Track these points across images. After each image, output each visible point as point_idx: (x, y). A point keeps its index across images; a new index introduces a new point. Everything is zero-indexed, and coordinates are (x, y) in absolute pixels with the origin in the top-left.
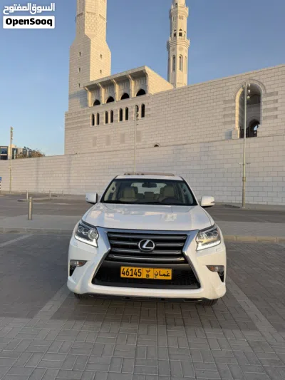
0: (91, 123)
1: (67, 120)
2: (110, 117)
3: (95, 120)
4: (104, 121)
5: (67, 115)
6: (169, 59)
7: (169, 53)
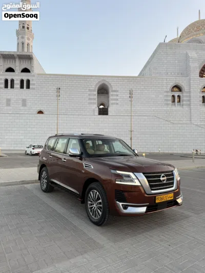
6: (18, 44)
7: (18, 39)
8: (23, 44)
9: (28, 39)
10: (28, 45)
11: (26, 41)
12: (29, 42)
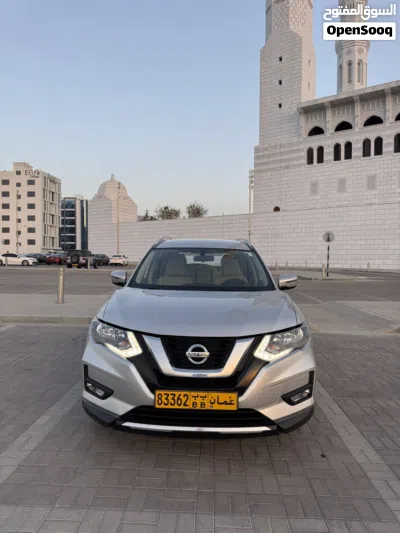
0: (305, 161)
1: (256, 158)
2: (344, 152)
3: (315, 156)
4: (332, 157)
5: (257, 150)
6: (340, 67)
7: (340, 57)
8: (350, 64)
9: (360, 51)
10: (359, 64)
11: (356, 57)
12: (362, 57)
